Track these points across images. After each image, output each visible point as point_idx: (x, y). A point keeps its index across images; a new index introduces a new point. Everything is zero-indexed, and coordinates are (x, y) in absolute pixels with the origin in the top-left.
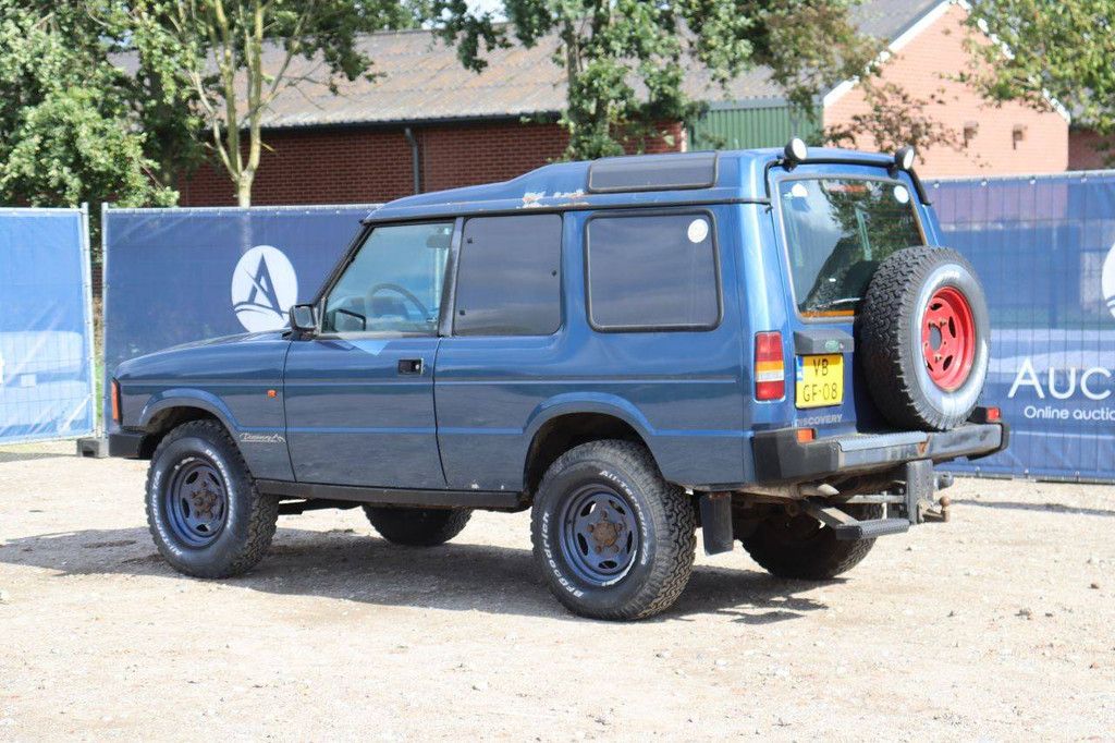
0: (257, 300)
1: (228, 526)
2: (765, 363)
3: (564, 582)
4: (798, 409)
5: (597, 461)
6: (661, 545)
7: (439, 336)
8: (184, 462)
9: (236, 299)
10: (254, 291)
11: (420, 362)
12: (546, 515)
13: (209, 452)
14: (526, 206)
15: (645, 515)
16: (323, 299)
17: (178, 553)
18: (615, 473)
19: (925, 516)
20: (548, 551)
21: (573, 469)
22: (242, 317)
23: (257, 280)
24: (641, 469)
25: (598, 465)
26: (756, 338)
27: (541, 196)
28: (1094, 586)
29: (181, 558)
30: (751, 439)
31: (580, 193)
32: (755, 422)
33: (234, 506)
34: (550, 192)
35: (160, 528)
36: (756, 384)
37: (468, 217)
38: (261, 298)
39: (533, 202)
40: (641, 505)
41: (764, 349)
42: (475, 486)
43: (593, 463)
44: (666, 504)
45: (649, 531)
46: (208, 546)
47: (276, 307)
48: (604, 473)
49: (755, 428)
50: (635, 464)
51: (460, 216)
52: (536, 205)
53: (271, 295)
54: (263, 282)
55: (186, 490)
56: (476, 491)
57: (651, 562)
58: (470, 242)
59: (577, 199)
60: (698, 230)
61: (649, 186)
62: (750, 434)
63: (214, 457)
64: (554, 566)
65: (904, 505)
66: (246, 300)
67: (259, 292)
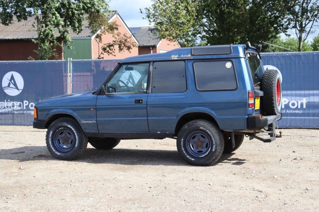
0: (10, 86)
1: (76, 146)
2: (250, 99)
3: (188, 157)
4: (255, 110)
5: (199, 125)
6: (219, 146)
7: (147, 93)
8: (60, 129)
9: (3, 86)
10: (9, 84)
11: (142, 100)
12: (183, 139)
13: (69, 126)
14: (173, 59)
15: (214, 138)
16: (107, 84)
17: (59, 154)
18: (204, 128)
19: (276, 136)
20: (183, 149)
21: (191, 127)
22: (6, 91)
23: (11, 80)
24: (212, 127)
25: (199, 126)
26: (248, 92)
27: (177, 56)
28: (294, 152)
29: (59, 155)
30: (247, 118)
31: (189, 55)
32: (248, 113)
33: (78, 140)
34: (180, 55)
35: (52, 147)
36: (249, 104)
37: (154, 62)
38: (12, 85)
39: (175, 58)
40: (213, 136)
41: (250, 95)
42: (159, 133)
43: (197, 125)
44: (219, 135)
45: (215, 142)
46: (69, 151)
47: (17, 88)
48: (201, 128)
49: (248, 115)
50: (210, 125)
51: (152, 61)
52: (176, 59)
53: (15, 84)
54: (12, 81)
55: (60, 137)
56: (159, 134)
57: (216, 150)
58: (155, 68)
59: (189, 57)
60: (229, 65)
61: (211, 53)
62: (247, 117)
63: (71, 127)
64: (185, 153)
65: (272, 134)
66: (7, 86)
67: (11, 84)
